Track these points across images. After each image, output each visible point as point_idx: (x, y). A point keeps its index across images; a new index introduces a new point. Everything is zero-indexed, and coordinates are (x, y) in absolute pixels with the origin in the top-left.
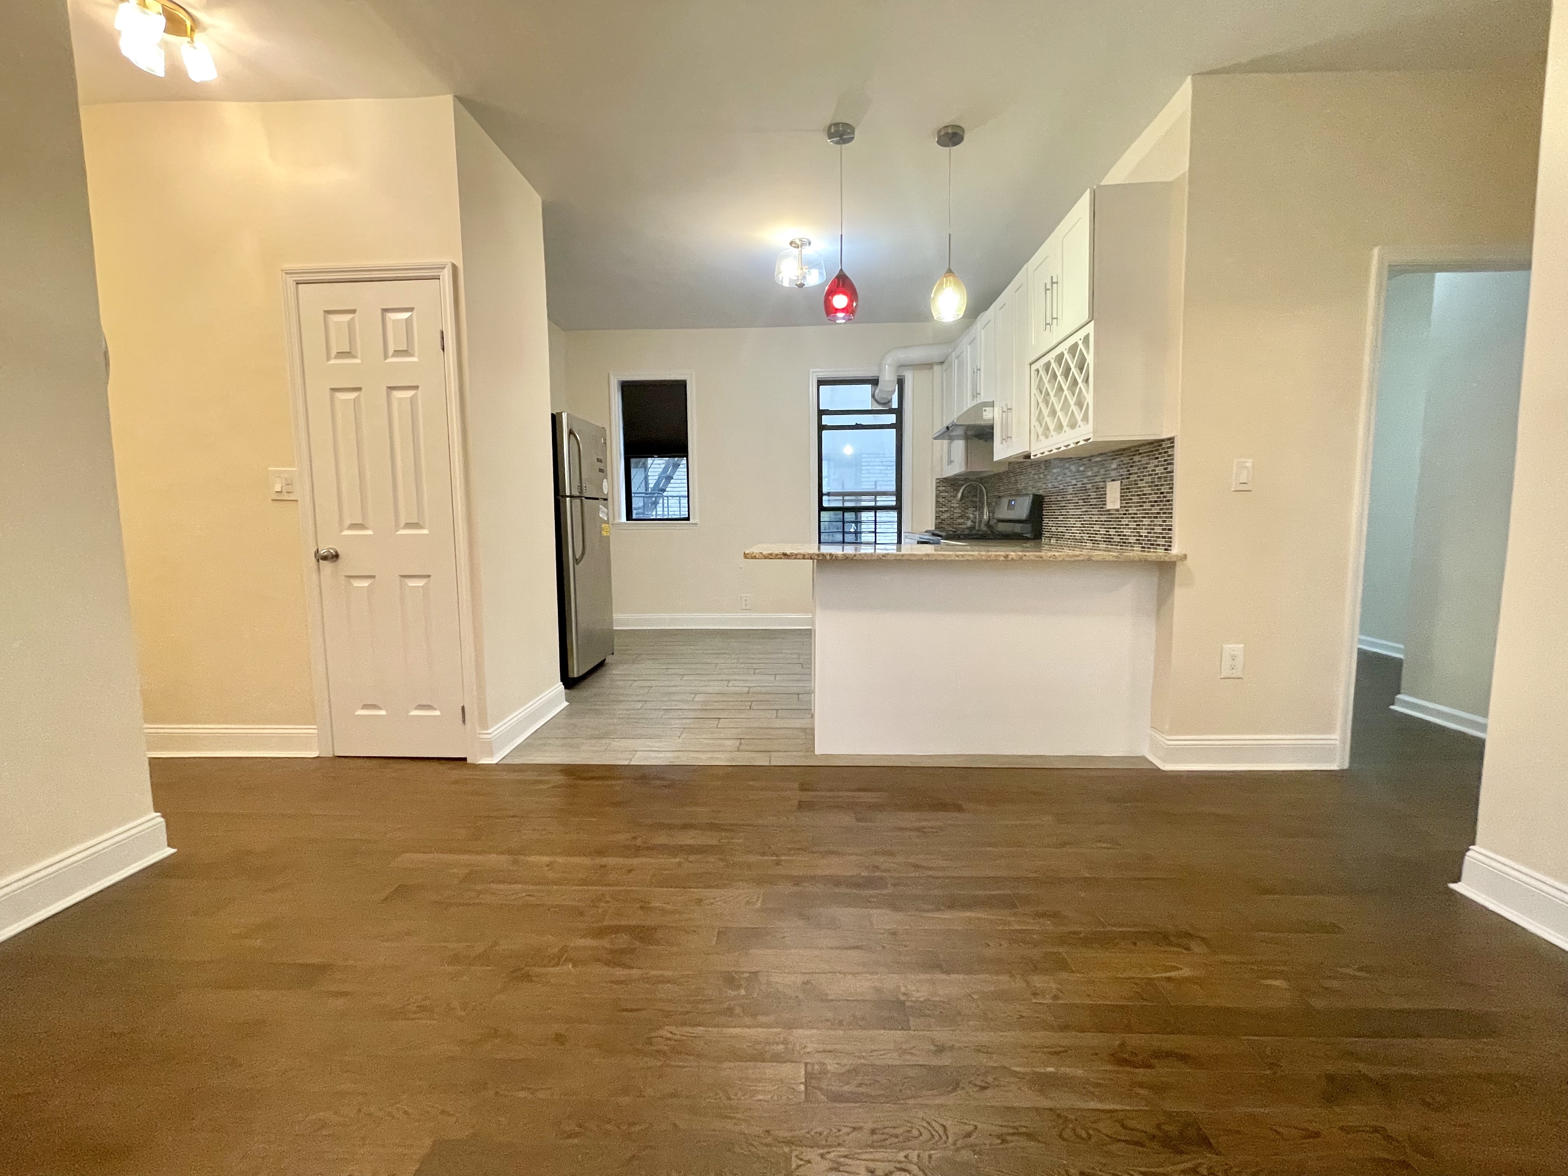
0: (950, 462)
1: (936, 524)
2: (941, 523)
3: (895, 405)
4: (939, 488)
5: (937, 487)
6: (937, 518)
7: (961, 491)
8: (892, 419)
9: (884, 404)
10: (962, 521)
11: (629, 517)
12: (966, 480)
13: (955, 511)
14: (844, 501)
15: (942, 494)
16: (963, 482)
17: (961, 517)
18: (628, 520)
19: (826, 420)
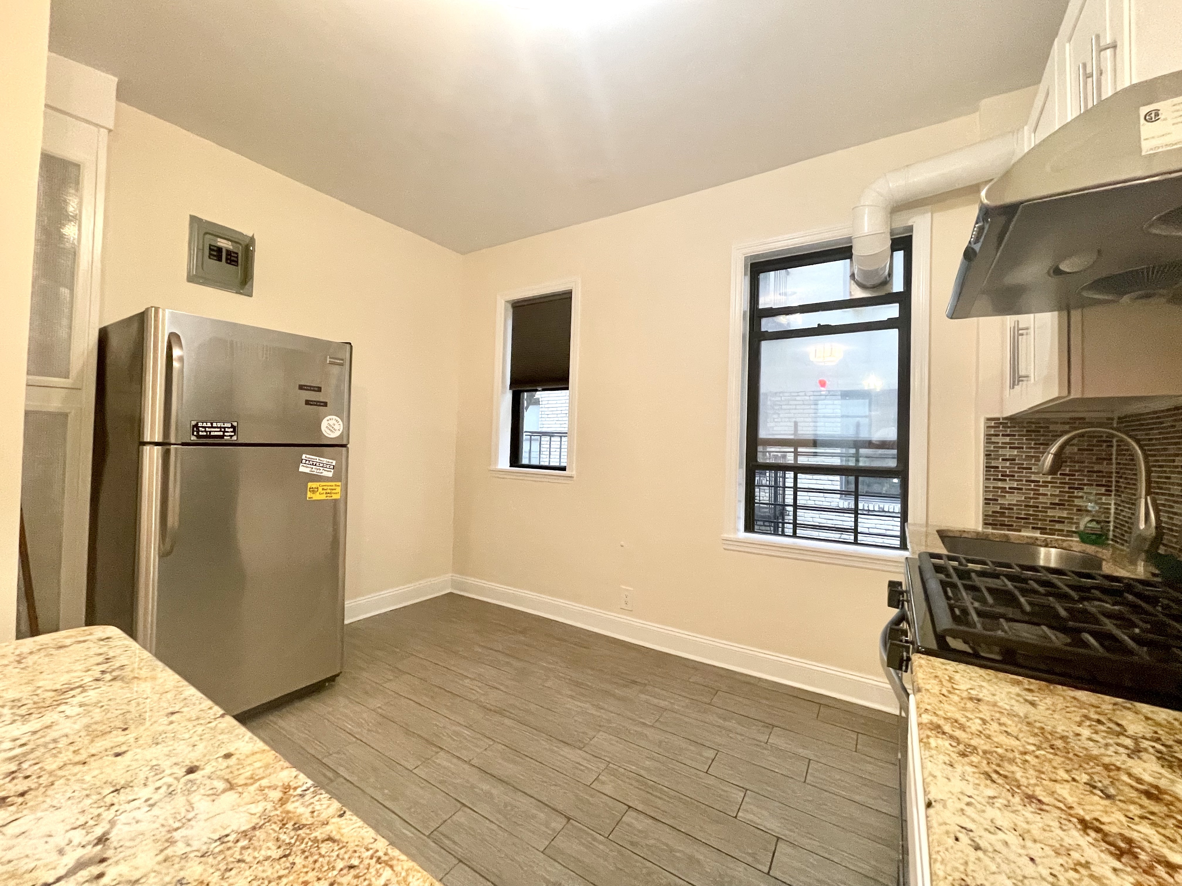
0: (1017, 379)
1: (986, 516)
2: (1002, 514)
3: (898, 286)
4: (994, 439)
5: (988, 436)
6: (987, 501)
7: (1054, 449)
8: (892, 311)
9: (874, 287)
10: (1065, 514)
11: (515, 459)
12: (1074, 422)
13: (1042, 490)
14: (796, 454)
15: (1001, 452)
16: (1060, 428)
17: (1060, 505)
18: (512, 465)
19: (767, 325)
